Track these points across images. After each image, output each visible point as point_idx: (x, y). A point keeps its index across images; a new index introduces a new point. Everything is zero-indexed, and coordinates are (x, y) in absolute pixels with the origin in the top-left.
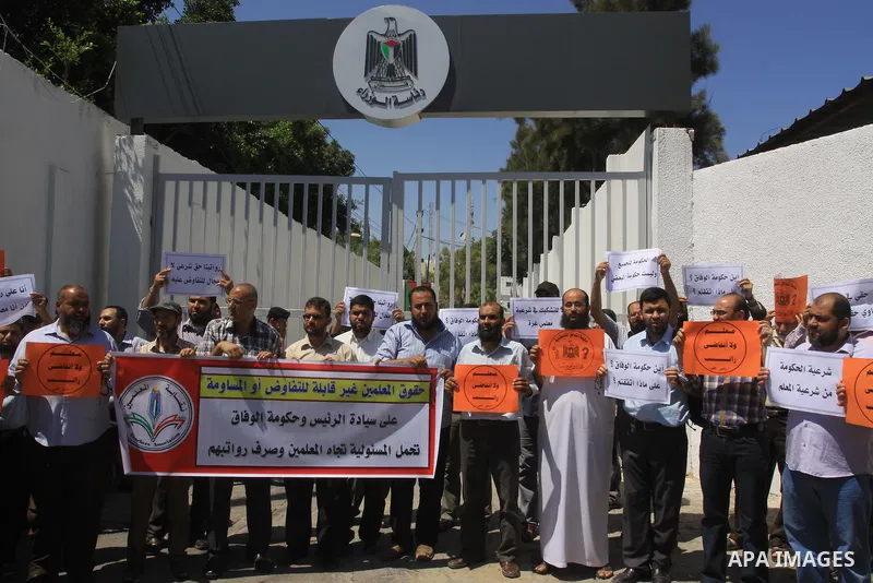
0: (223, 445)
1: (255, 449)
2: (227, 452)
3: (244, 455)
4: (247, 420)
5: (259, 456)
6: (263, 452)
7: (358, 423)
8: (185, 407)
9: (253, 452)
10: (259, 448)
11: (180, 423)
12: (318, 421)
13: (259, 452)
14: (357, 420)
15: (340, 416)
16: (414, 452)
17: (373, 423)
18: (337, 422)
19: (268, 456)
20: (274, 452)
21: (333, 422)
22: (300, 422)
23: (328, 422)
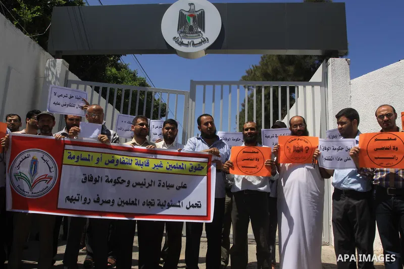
0: (75, 196)
1: (96, 200)
2: (78, 200)
3: (88, 203)
4: (92, 181)
5: (97, 204)
6: (101, 202)
7: (163, 186)
8: (53, 170)
9: (95, 201)
10: (98, 199)
11: (49, 180)
12: (138, 184)
13: (98, 202)
14: (162, 184)
15: (152, 181)
16: (198, 206)
17: (172, 186)
18: (150, 185)
19: (105, 205)
20: (108, 202)
21: (147, 185)
22: (126, 184)
23: (144, 185)
